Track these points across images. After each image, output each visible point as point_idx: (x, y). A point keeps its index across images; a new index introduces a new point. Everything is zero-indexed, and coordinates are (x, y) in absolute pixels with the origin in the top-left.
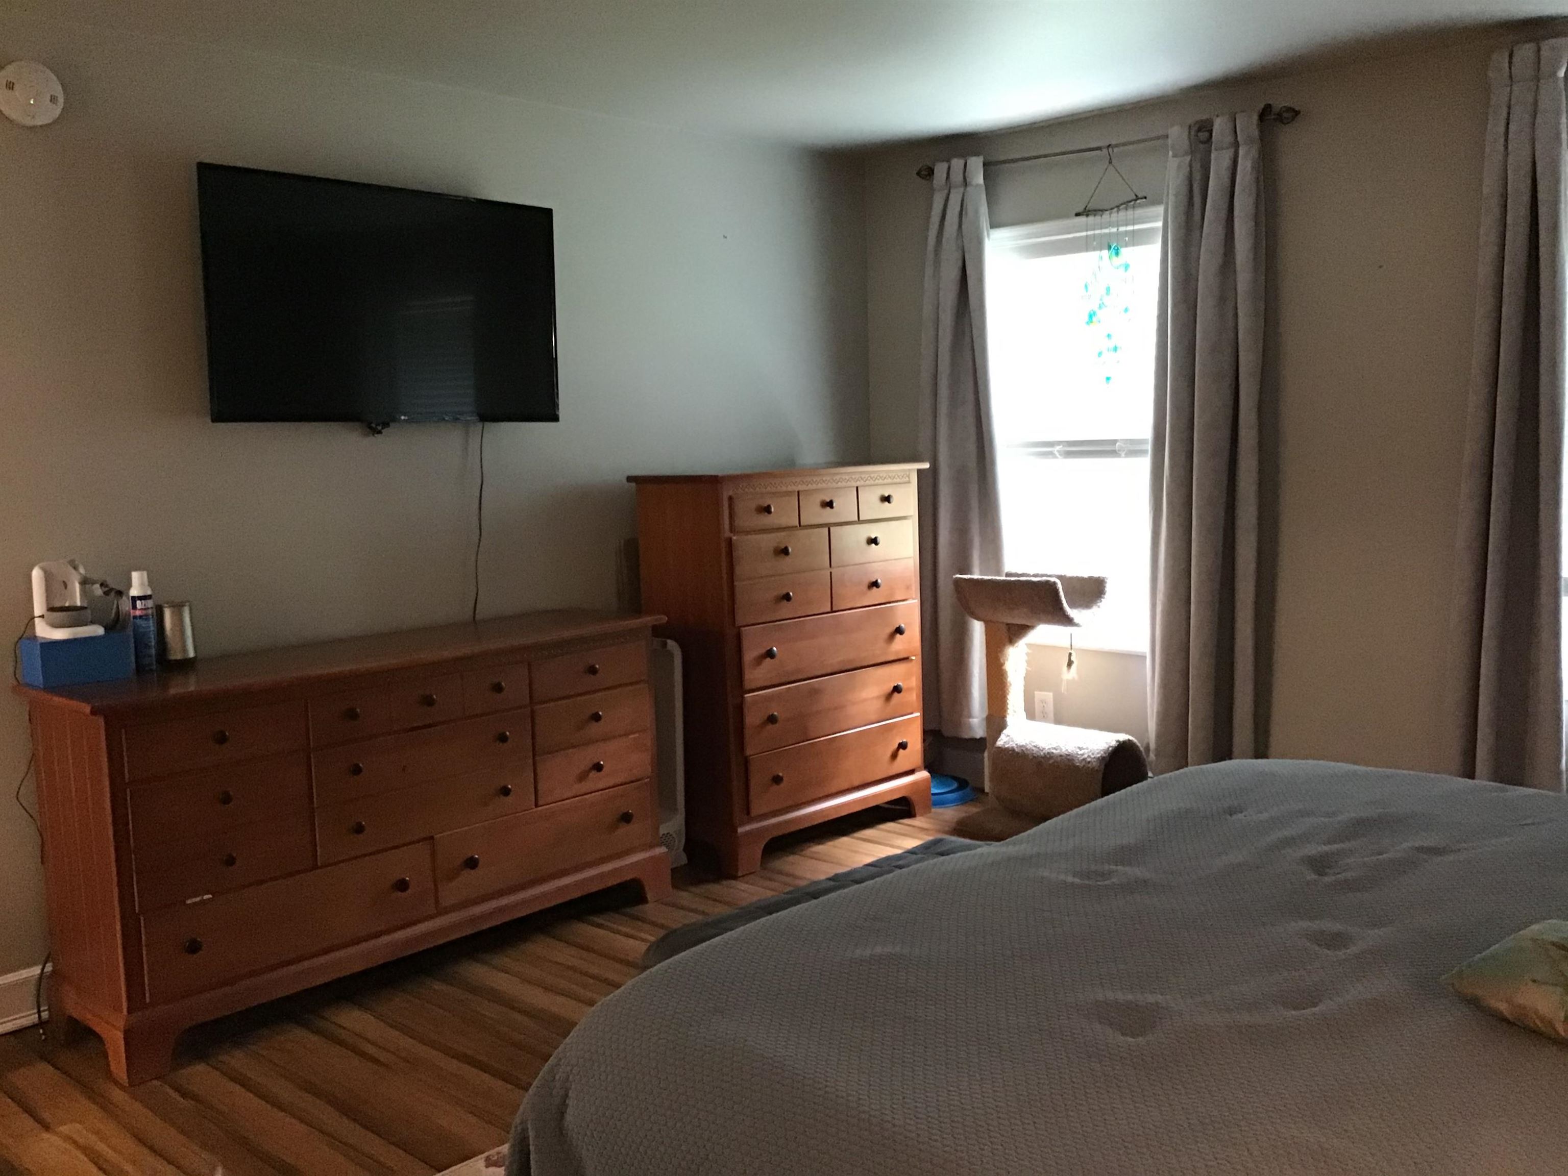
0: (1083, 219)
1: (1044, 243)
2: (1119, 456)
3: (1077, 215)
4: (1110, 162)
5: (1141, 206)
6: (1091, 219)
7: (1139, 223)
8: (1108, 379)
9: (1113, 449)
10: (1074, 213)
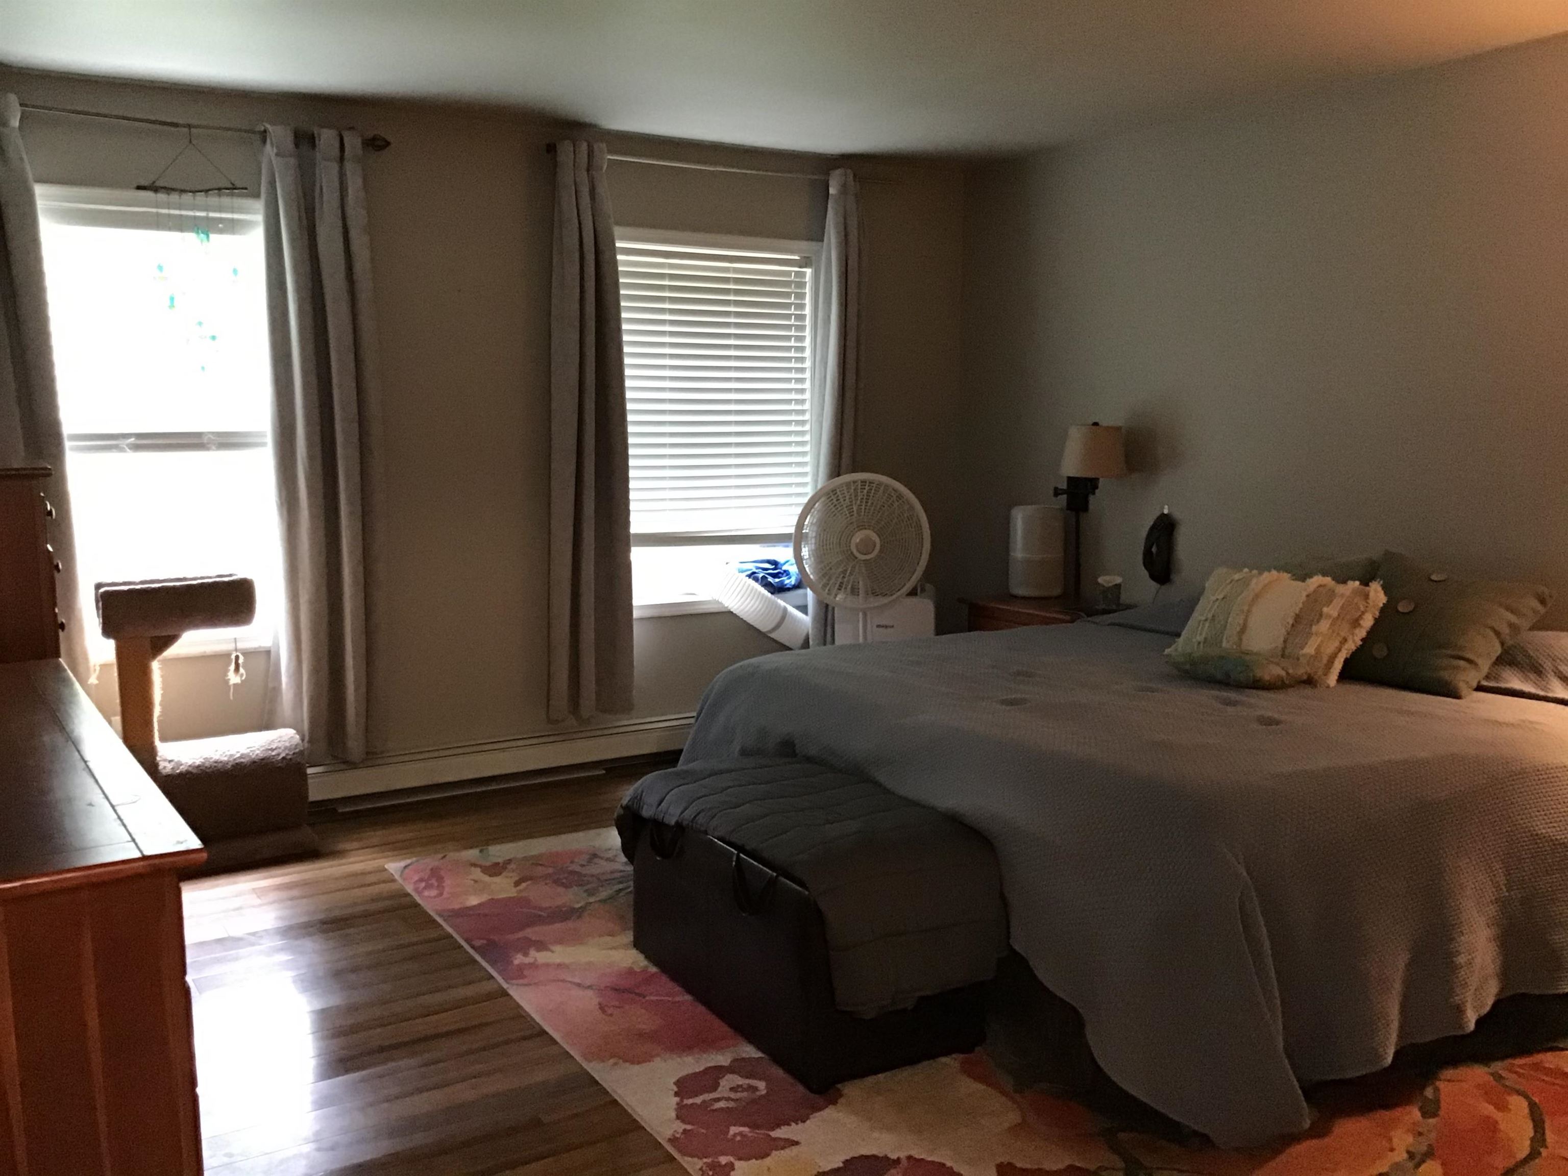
0: (149, 194)
1: (91, 211)
2: (208, 449)
3: (139, 188)
4: (190, 142)
5: (239, 196)
6: (162, 196)
7: (237, 212)
8: (203, 368)
9: (200, 442)
10: (135, 186)
